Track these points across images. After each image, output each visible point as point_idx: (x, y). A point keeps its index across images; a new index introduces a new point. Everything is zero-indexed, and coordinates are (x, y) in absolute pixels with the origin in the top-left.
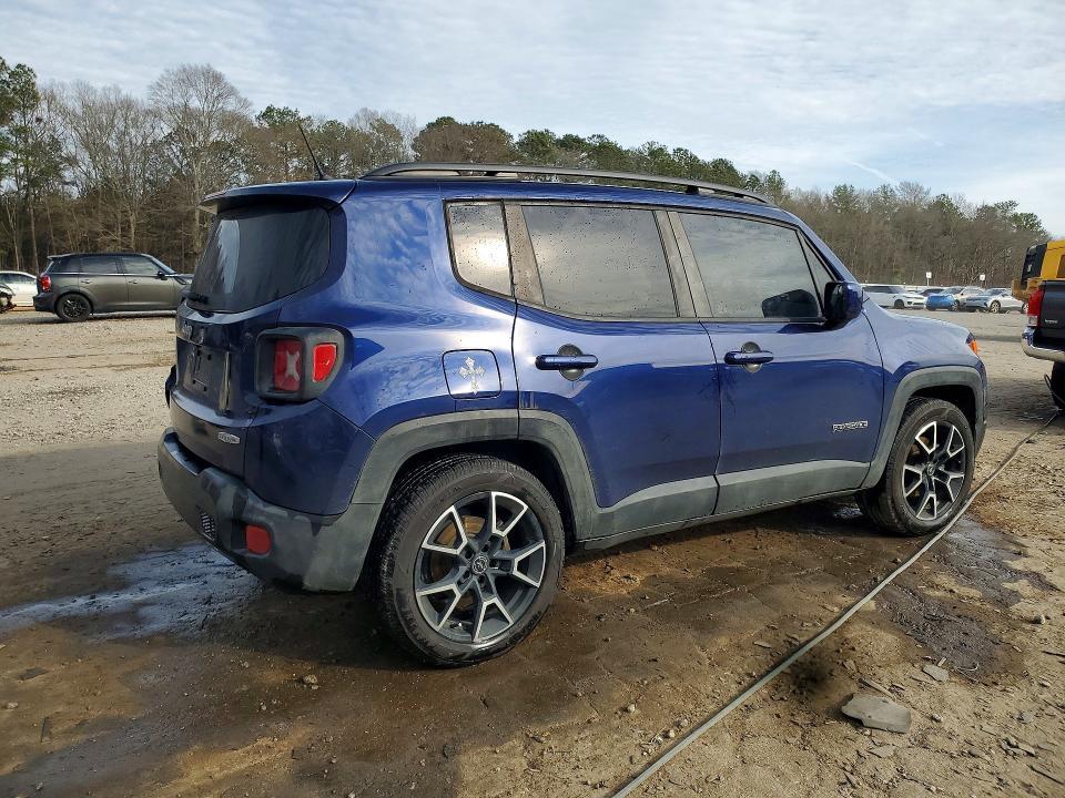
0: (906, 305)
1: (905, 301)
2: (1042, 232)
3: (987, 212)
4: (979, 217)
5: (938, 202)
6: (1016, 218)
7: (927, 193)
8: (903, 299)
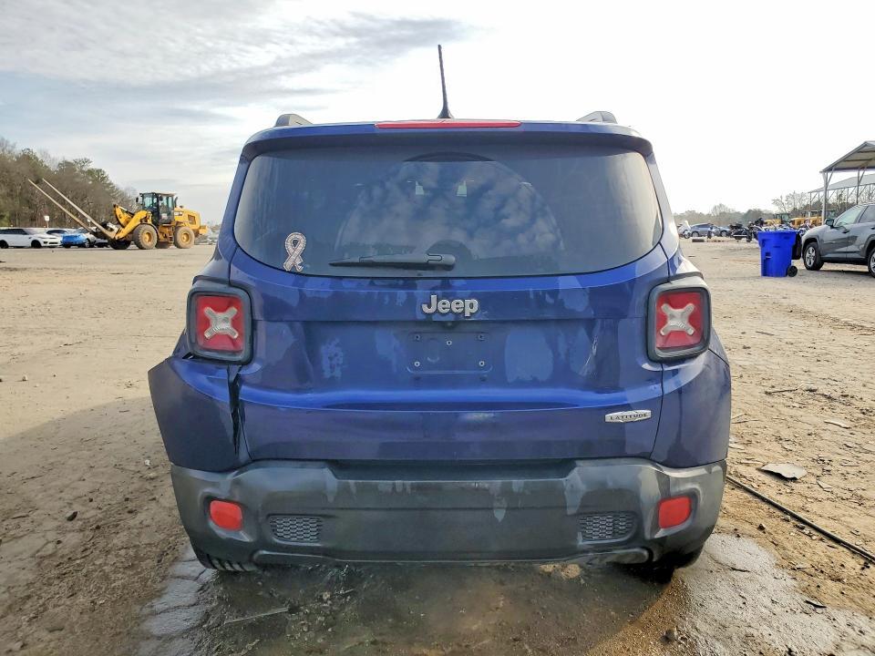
0: (43, 245)
1: (41, 241)
2: (110, 184)
3: (68, 167)
4: (61, 170)
5: (24, 155)
6: (90, 172)
7: (14, 147)
8: (39, 240)
